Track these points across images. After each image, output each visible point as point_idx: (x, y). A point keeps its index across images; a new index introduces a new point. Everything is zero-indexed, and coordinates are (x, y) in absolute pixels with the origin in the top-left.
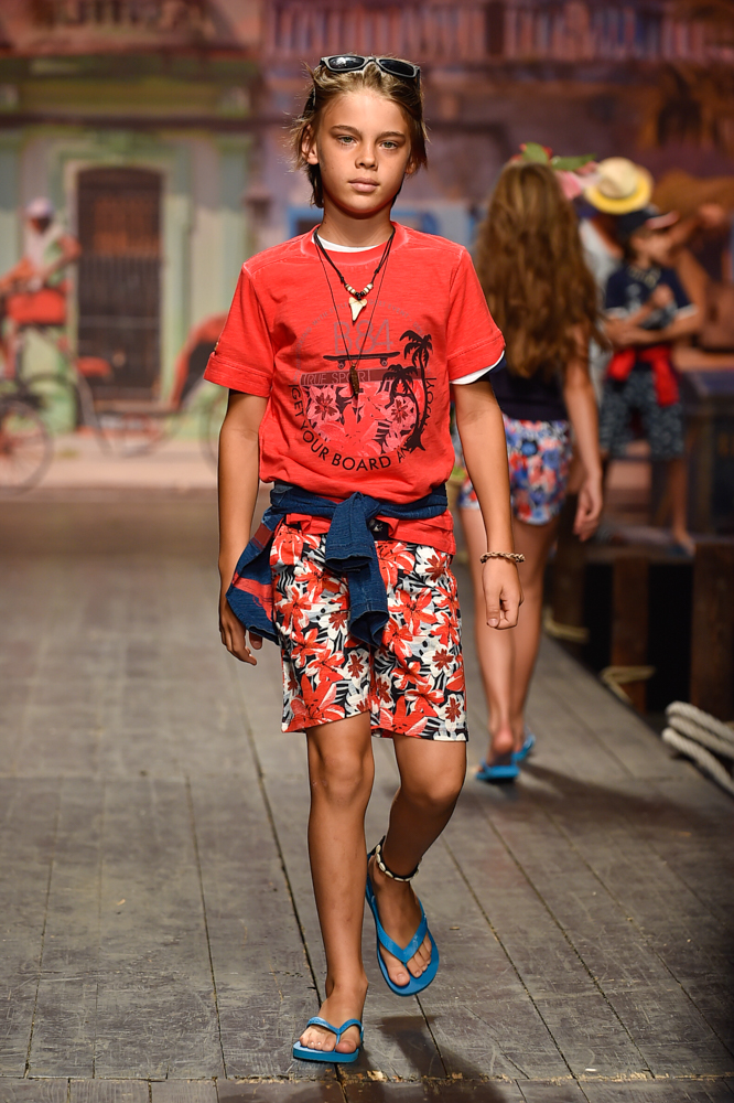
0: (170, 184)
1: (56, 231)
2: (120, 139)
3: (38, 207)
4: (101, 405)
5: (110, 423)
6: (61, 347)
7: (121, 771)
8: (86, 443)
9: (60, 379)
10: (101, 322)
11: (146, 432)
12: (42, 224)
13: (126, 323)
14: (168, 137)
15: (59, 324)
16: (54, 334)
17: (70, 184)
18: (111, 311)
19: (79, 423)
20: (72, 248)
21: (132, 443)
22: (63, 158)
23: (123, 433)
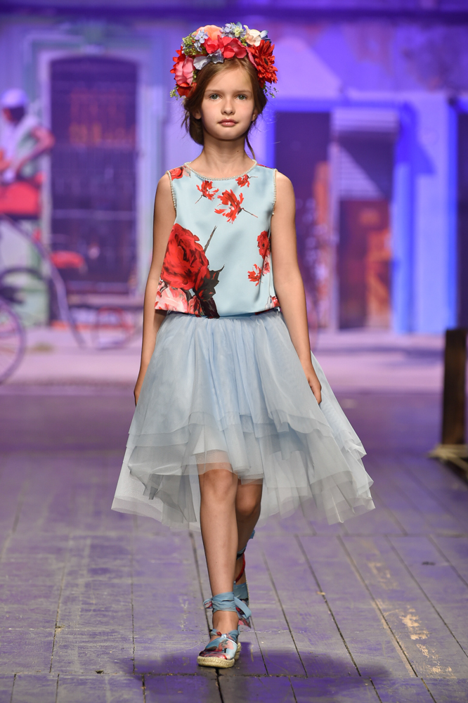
0: (144, 75)
1: (29, 122)
2: (95, 29)
3: (12, 98)
4: (76, 299)
5: (84, 317)
6: (36, 241)
7: (77, 669)
8: (61, 336)
9: (33, 272)
10: (75, 214)
11: (122, 326)
12: (16, 114)
13: (100, 215)
14: (142, 26)
15: (34, 217)
16: (27, 226)
17: (44, 74)
18: (85, 203)
19: (53, 317)
20: (46, 140)
21: (107, 337)
22: (37, 47)
23: (97, 326)
